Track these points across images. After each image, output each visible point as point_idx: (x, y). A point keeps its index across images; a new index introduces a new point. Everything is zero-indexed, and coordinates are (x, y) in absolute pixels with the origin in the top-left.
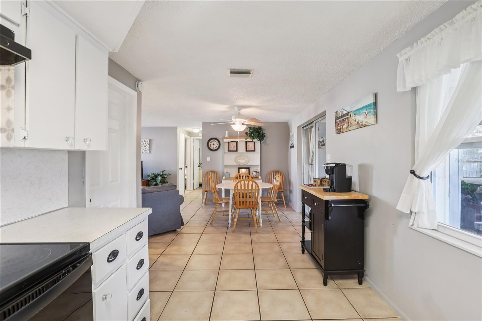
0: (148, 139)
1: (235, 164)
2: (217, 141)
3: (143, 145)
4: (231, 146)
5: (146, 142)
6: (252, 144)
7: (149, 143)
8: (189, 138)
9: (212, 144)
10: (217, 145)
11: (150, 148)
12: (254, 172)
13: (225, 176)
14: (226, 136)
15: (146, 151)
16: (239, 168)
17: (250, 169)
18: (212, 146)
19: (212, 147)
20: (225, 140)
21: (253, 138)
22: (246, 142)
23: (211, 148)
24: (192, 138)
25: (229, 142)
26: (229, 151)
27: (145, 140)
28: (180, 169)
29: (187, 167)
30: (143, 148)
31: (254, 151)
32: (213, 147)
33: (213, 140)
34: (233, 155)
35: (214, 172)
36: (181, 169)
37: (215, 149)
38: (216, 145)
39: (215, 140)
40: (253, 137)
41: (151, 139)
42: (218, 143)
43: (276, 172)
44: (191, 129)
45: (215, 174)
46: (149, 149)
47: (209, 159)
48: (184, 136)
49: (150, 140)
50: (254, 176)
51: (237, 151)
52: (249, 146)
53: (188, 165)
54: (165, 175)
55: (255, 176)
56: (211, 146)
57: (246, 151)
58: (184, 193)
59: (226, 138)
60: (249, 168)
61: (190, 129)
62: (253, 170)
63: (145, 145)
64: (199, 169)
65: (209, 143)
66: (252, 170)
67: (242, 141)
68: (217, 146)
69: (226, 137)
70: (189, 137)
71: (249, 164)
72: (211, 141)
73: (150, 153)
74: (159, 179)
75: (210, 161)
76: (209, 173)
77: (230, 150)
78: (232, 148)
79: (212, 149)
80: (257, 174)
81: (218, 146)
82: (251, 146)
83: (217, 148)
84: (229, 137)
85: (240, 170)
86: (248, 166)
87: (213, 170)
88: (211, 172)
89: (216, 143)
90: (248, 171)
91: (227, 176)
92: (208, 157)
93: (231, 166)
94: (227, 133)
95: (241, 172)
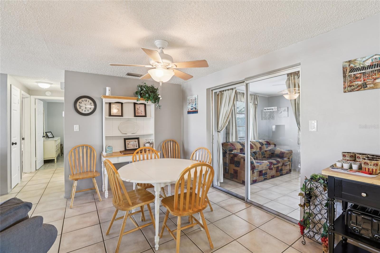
1: (120, 135)
4: (114, 109)
6: (142, 107)
8: (27, 97)
10: (91, 106)
12: (147, 143)
13: (105, 151)
14: (107, 94)
16: (125, 139)
17: (140, 140)
20: (105, 100)
22: (135, 104)
23: (80, 110)
24: (33, 97)
25: (110, 104)
26: (110, 115)
28: (13, 144)
29: (23, 139)
31: (145, 116)
32: (84, 109)
33: (83, 99)
34: (117, 122)
35: (87, 147)
36: (16, 144)
37: (87, 112)
38: (88, 107)
39: (88, 100)
43: (170, 141)
44: (36, 84)
45: (89, 151)
47: (76, 128)
48: (21, 92)
51: (122, 116)
52: (138, 110)
53: (26, 136)
56: (80, 108)
58: (21, 181)
59: (108, 97)
60: (138, 139)
61: (32, 83)
62: (145, 141)
64: (44, 141)
66: (142, 141)
67: (129, 103)
70: (28, 95)
72: (80, 101)
75: (78, 130)
76: (77, 149)
79: (83, 112)
80: (151, 145)
82: (141, 109)
83: (90, 111)
84: (112, 95)
85: (127, 141)
86: (137, 135)
87: (84, 145)
88: (80, 147)
89: (90, 104)
90: (137, 143)
91: (109, 151)
92: (75, 125)
93: (113, 136)
94: (109, 90)
95: (128, 144)
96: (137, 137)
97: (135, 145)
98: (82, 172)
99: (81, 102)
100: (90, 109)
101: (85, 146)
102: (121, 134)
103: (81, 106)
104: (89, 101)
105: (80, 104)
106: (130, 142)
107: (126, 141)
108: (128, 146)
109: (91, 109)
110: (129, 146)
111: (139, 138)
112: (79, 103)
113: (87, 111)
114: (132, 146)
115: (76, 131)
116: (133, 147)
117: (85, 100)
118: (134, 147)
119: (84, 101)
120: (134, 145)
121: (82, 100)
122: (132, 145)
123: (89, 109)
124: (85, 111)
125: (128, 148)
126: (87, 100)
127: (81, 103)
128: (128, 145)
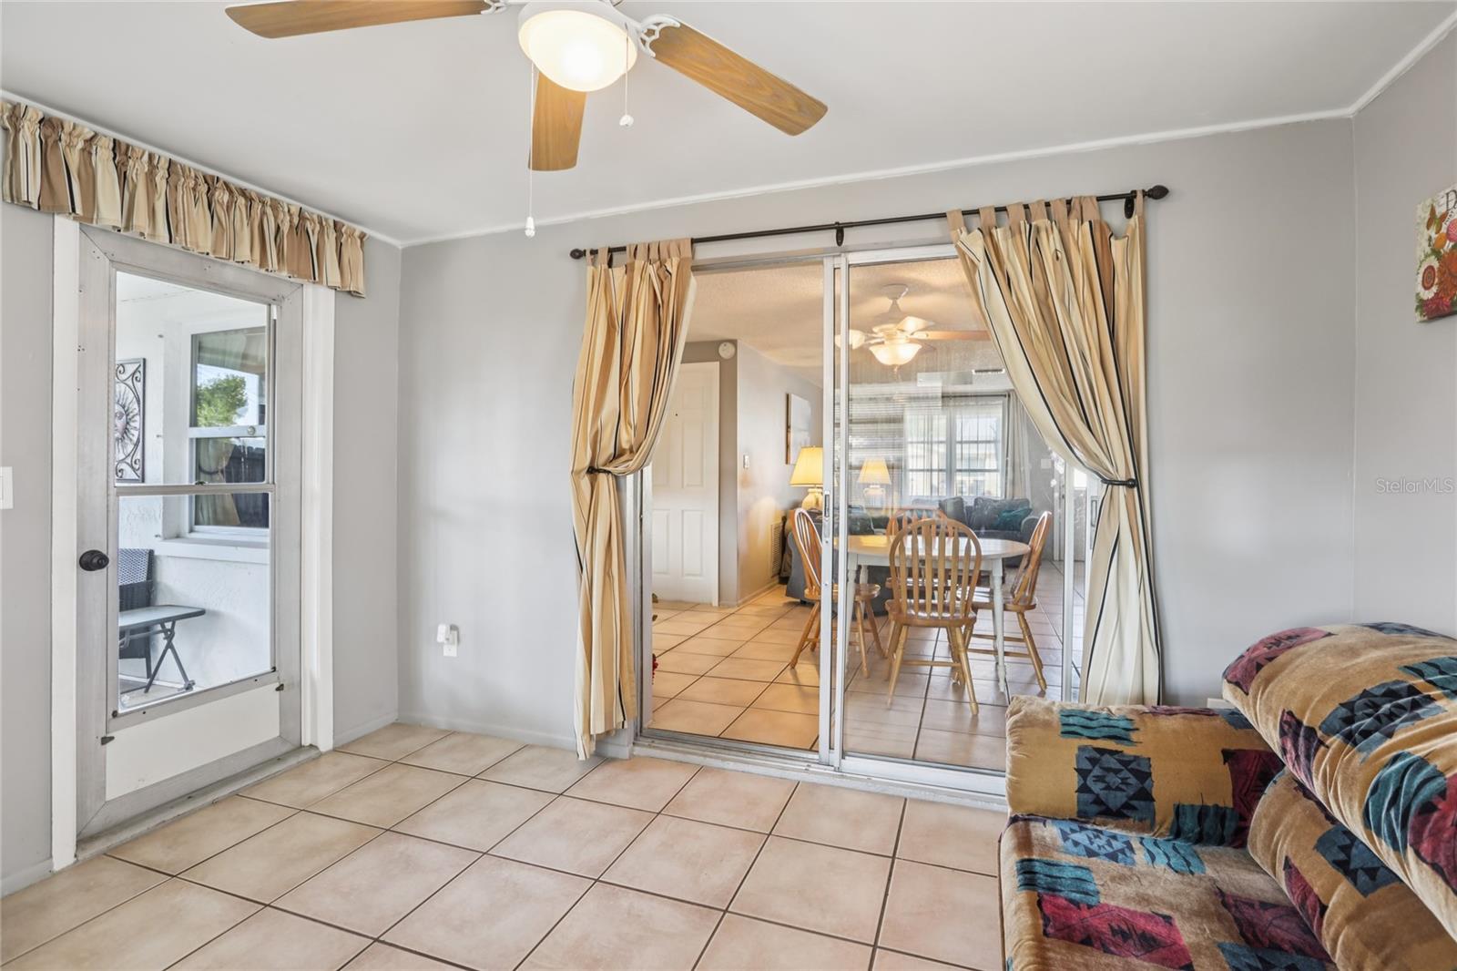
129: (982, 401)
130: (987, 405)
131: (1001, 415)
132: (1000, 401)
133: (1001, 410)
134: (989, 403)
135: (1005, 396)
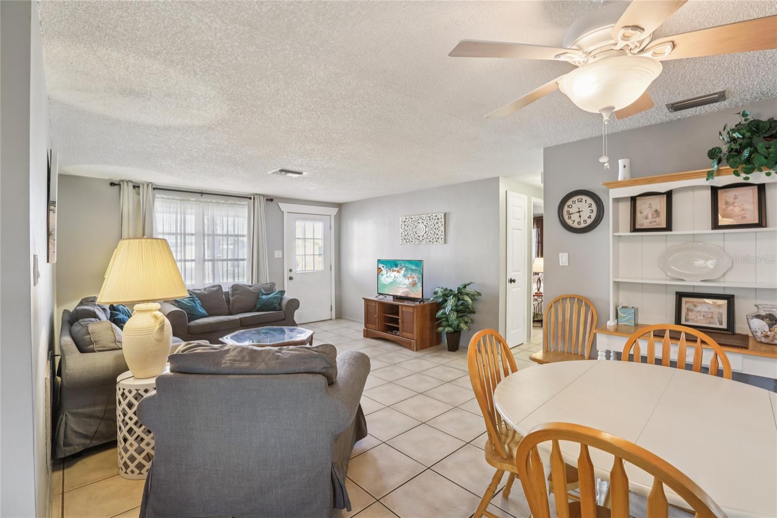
0: (442, 213)
2: (590, 201)
3: (433, 225)
4: (645, 213)
5: (438, 219)
6: (749, 197)
7: (443, 221)
9: (574, 210)
10: (592, 211)
11: (445, 231)
12: (758, 316)
13: (617, 317)
14: (622, 176)
15: (438, 238)
16: (680, 296)
17: (738, 304)
18: (575, 217)
19: (574, 221)
20: (615, 193)
21: (750, 166)
22: (715, 190)
23: (569, 222)
25: (633, 199)
26: (634, 229)
27: (436, 216)
28: (512, 281)
30: (433, 233)
31: (760, 224)
32: (577, 220)
33: (575, 198)
34: (653, 246)
35: (580, 300)
36: (514, 281)
37: (583, 225)
38: (585, 214)
39: (584, 198)
40: (749, 160)
41: (446, 212)
42: (594, 207)
45: (583, 309)
46: (443, 234)
47: (563, 259)
49: (445, 214)
50: (759, 334)
51: (669, 227)
52: (731, 208)
54: (467, 294)
55: (767, 336)
56: (570, 218)
57: (715, 225)
58: (528, 341)
59: (623, 183)
60: (730, 299)
62: (754, 310)
63: (436, 226)
65: (566, 209)
66: (743, 308)
67: (693, 188)
68: (590, 217)
69: (620, 178)
71: (729, 283)
72: (570, 202)
73: (445, 243)
74: (451, 303)
75: (567, 264)
76: (562, 302)
77: (638, 227)
78: (647, 218)
79: (575, 225)
80: (773, 327)
81: (594, 216)
82: (739, 204)
83: (589, 221)
84: (632, 177)
85: (686, 302)
86: (724, 288)
87: (576, 295)
88: (568, 299)
89: (589, 207)
90: (724, 311)
91: (625, 319)
92: (561, 252)
93: (642, 283)
94: (625, 167)
95: (688, 309)
96: (727, 292)
97: (715, 316)
98: (566, 352)
99: (572, 204)
100: (588, 218)
101: (576, 299)
102: (666, 280)
103: (571, 214)
104: (586, 200)
105: (569, 209)
106: (695, 306)
107: (684, 300)
108: (687, 314)
109: (590, 218)
110: (691, 315)
111: (733, 296)
112: (567, 207)
113: (582, 222)
114: (702, 318)
115: (563, 265)
116: (704, 322)
117: (578, 199)
118: (710, 323)
119: (577, 201)
120: (712, 318)
121: (573, 201)
122: (704, 316)
123: (586, 218)
124: (578, 223)
125: (687, 320)
126: (582, 199)
127: (570, 206)
128: (690, 313)
129: (231, 201)
130: (235, 204)
131: (246, 215)
132: (245, 202)
133: (246, 210)
134: (237, 203)
135: (250, 198)
